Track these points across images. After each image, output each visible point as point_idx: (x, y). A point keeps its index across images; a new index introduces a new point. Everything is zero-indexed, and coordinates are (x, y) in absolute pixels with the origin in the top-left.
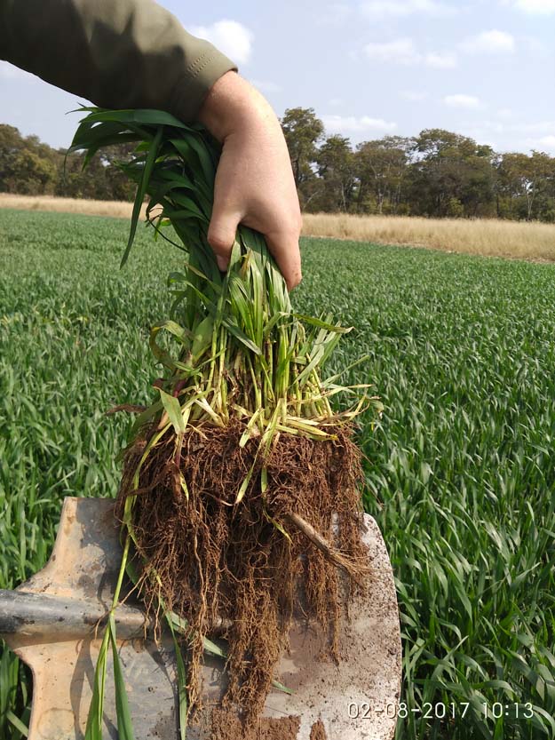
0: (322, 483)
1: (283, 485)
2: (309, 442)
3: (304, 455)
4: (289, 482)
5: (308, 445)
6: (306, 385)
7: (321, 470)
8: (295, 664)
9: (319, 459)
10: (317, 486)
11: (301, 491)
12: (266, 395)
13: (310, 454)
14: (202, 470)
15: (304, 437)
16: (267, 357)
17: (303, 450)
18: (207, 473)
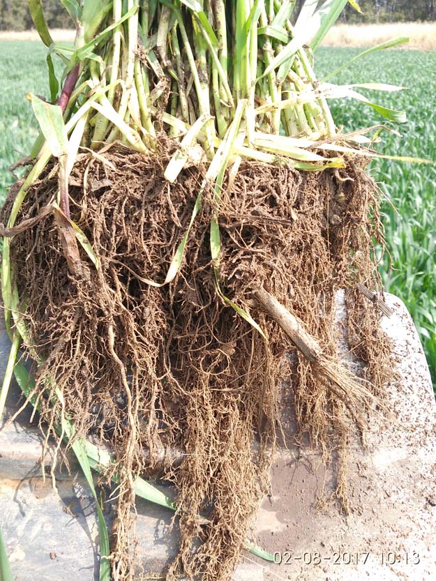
0: (316, 242)
1: (249, 248)
2: (294, 175)
3: (284, 196)
4: (258, 241)
5: (292, 180)
6: (288, 79)
7: (315, 222)
8: (279, 518)
9: (312, 203)
10: (308, 248)
11: (280, 255)
12: (217, 95)
13: (294, 194)
14: (109, 223)
15: (286, 167)
16: (216, 25)
17: (283, 187)
18: (119, 229)
